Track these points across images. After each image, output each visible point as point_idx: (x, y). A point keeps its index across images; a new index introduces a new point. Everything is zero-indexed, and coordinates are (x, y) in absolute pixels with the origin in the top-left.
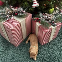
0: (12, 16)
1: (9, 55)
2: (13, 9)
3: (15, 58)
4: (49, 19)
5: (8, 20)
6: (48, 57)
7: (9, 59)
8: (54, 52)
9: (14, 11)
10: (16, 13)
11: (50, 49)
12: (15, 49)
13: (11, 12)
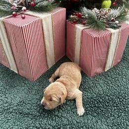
1: (15, 96)
3: (30, 102)
6: (107, 97)
7: (16, 104)
11: (110, 82)
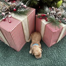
0: (10, 13)
2: (10, 3)
4: (59, 15)
5: (4, 19)
9: (12, 6)
10: (14, 9)
11: (60, 51)
12: (16, 54)
13: (8, 7)
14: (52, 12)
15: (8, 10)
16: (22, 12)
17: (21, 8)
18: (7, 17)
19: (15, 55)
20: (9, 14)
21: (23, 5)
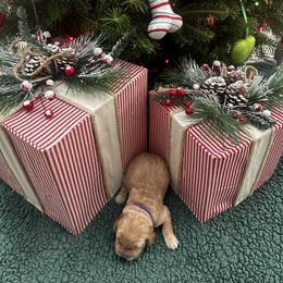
0: (50, 82)
2: (53, 47)
5: (27, 103)
8: (264, 256)
9: (60, 57)
10: (68, 68)
11: (245, 242)
12: (68, 246)
13: (43, 61)
14: (209, 80)
15: (43, 73)
16: (96, 78)
17: (92, 65)
18: (40, 97)
19: (61, 247)
20: (49, 87)
21: (100, 56)
